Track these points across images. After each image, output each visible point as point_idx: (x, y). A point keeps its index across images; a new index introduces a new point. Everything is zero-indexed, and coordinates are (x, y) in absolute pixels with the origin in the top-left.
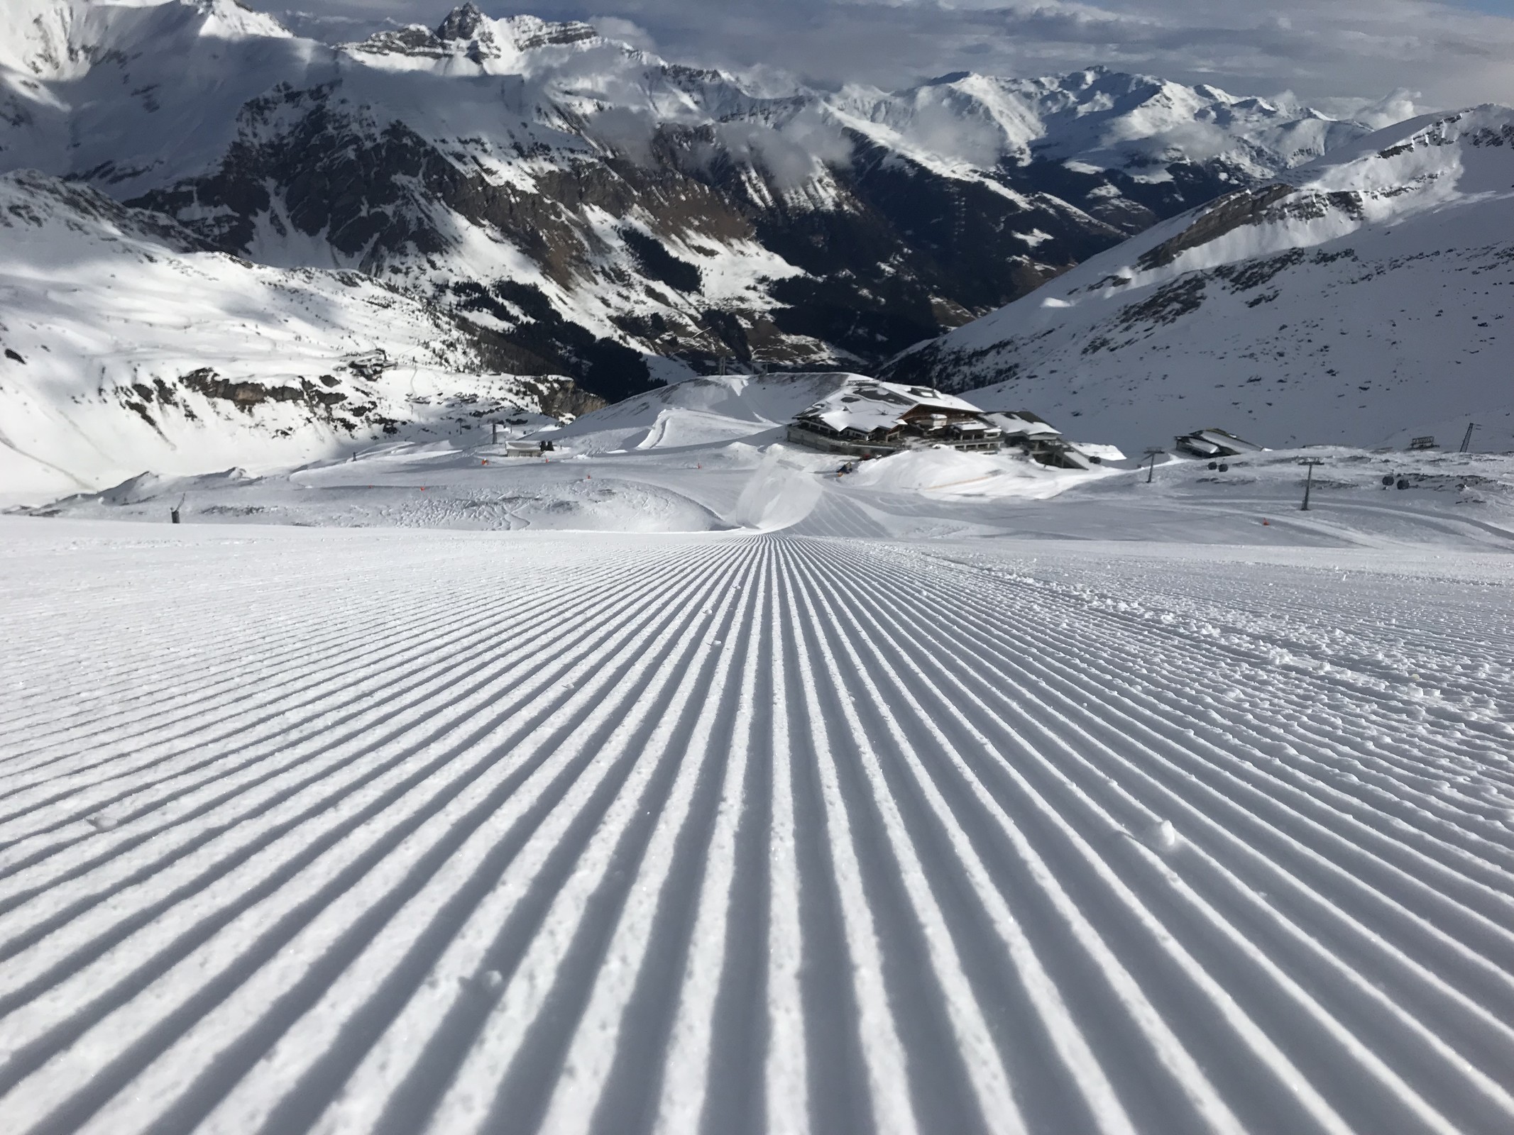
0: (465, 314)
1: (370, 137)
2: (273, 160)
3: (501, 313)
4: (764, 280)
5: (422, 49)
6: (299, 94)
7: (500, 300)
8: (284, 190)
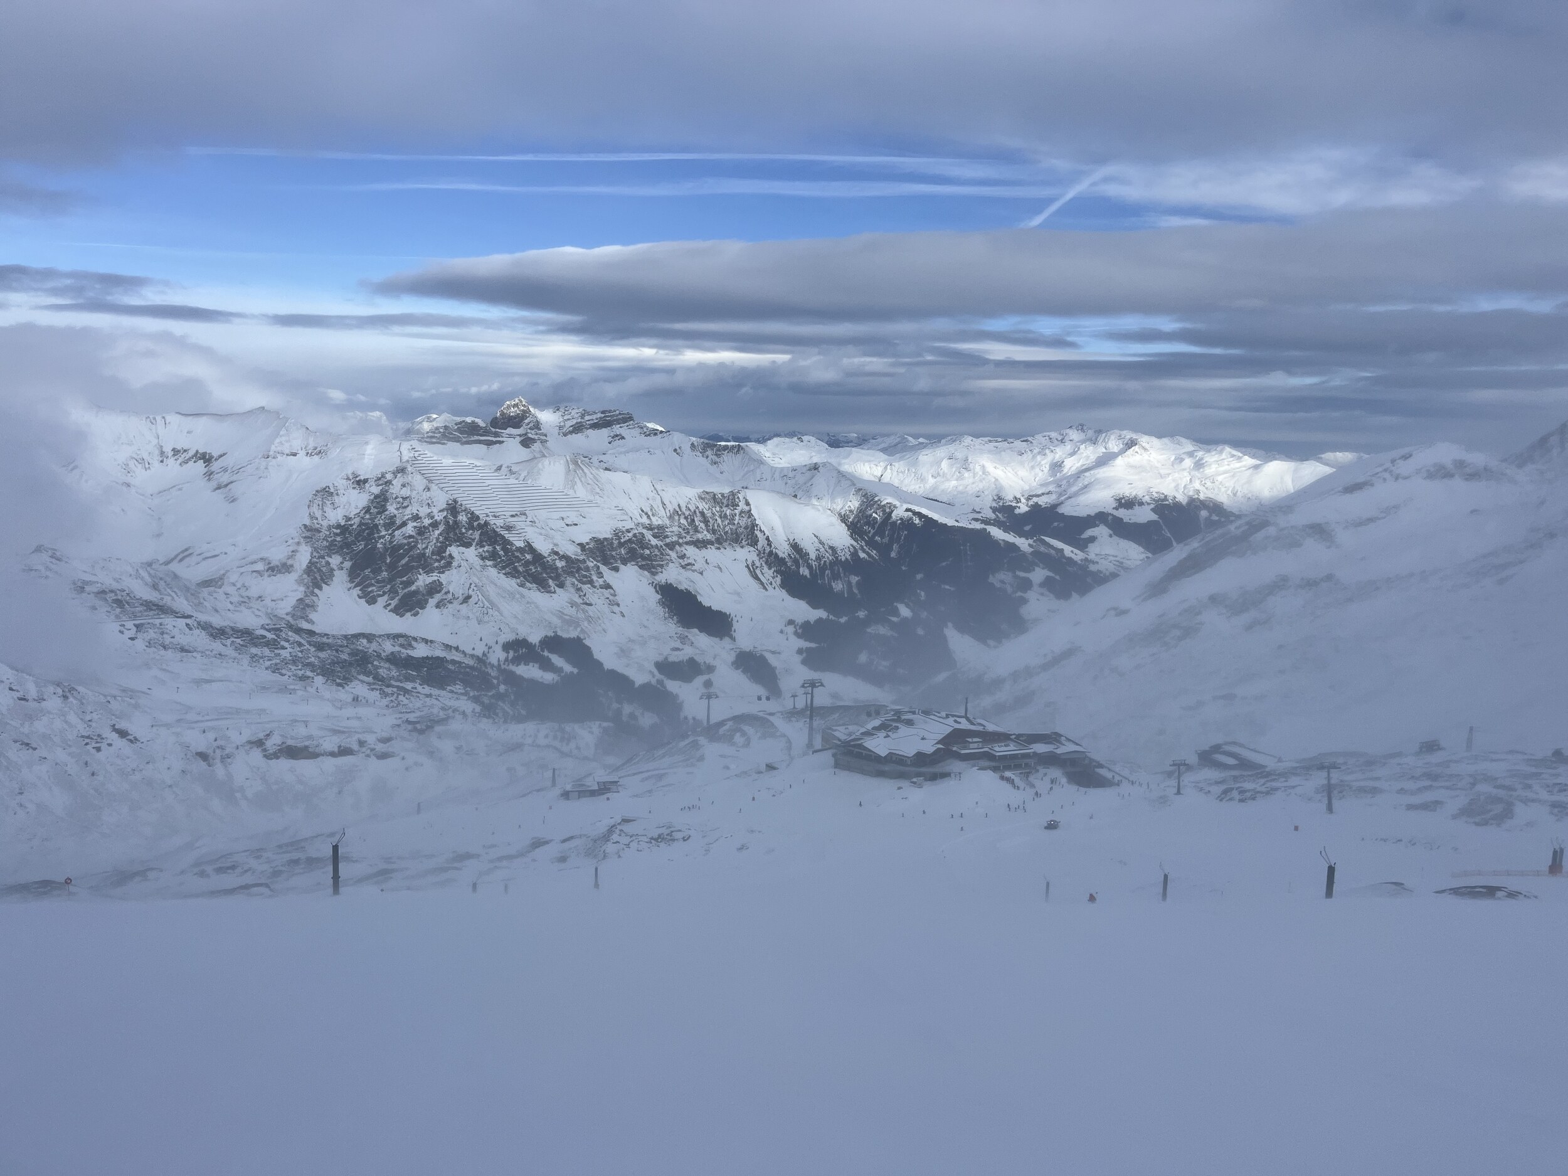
0: (512, 668)
1: (430, 516)
2: (338, 539)
3: (546, 665)
4: (791, 622)
5: (476, 438)
6: (366, 481)
7: (546, 653)
8: (348, 564)
